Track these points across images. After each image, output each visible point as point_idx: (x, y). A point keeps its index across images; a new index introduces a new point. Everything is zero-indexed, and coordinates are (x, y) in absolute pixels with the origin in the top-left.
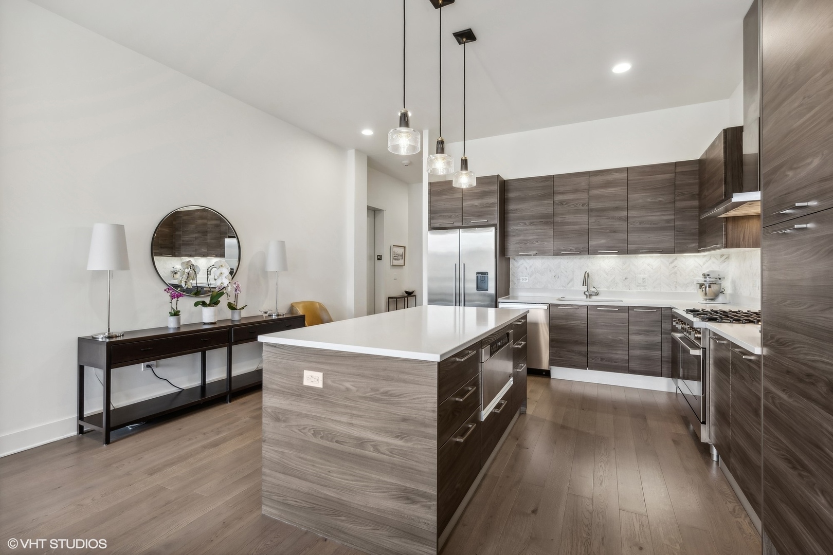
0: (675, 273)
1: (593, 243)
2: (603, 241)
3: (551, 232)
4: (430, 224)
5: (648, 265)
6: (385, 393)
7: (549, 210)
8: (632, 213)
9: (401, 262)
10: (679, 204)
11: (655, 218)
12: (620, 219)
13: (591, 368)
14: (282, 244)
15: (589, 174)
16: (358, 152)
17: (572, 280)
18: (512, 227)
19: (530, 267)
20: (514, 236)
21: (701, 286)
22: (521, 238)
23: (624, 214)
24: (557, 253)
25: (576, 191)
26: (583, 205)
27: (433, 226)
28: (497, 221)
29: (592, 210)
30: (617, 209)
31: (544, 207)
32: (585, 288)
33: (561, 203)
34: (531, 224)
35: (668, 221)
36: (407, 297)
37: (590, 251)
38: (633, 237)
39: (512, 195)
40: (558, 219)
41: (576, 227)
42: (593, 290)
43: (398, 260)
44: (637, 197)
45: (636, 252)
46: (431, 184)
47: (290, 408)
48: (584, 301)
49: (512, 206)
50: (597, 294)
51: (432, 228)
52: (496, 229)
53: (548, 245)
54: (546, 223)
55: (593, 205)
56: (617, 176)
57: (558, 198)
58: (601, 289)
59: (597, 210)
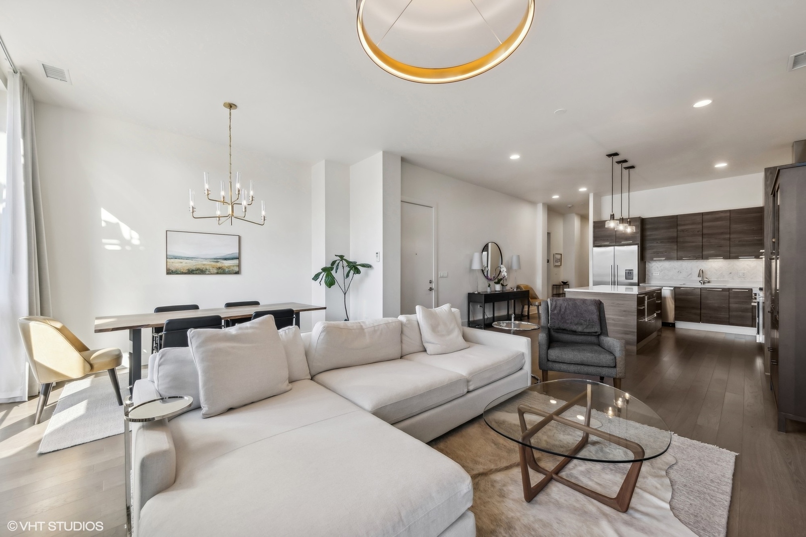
1: (705, 253)
2: (712, 252)
3: (675, 247)
4: (594, 243)
5: (747, 265)
7: (675, 234)
8: (732, 236)
9: (559, 264)
12: (725, 239)
13: (703, 322)
14: (519, 257)
15: (702, 214)
16: (544, 204)
17: (691, 274)
18: (648, 244)
19: (660, 266)
20: (649, 249)
22: (655, 250)
23: (728, 236)
24: (679, 258)
25: (693, 224)
26: (698, 232)
27: (596, 245)
28: (639, 242)
29: (705, 234)
30: (722, 233)
31: (672, 233)
32: (700, 279)
33: (683, 231)
34: (661, 242)
36: (563, 285)
37: (703, 257)
38: (733, 250)
39: (648, 226)
40: (680, 240)
41: (694, 244)
42: (706, 280)
43: (558, 262)
44: (736, 227)
45: (737, 258)
46: (594, 222)
48: (699, 285)
49: (648, 233)
50: (709, 282)
51: (595, 246)
52: (638, 246)
53: (674, 254)
54: (673, 242)
55: (705, 231)
56: (723, 215)
57: (680, 228)
58: (712, 279)
59: (708, 234)
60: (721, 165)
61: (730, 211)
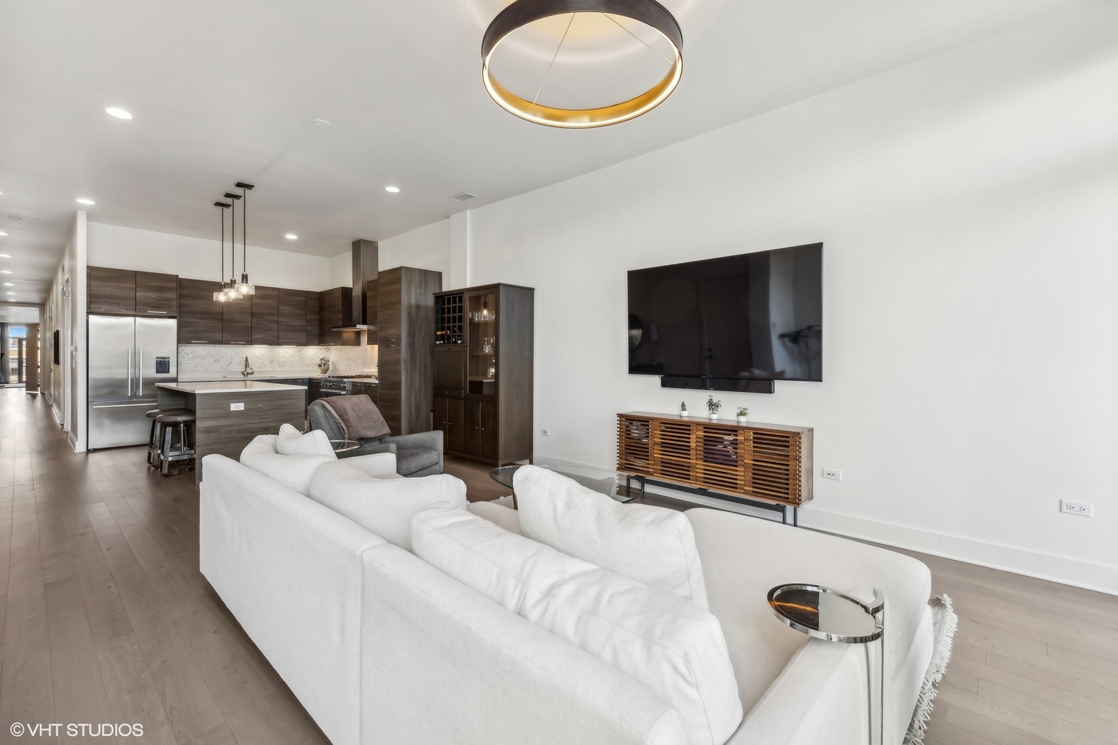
0: (302, 358)
1: (253, 337)
2: (262, 336)
3: (219, 326)
4: (89, 307)
5: (286, 353)
6: (281, 405)
8: (281, 319)
10: (308, 317)
11: (295, 323)
12: (273, 322)
17: (231, 363)
18: (184, 320)
19: (192, 353)
20: (185, 327)
21: (320, 366)
22: (193, 328)
23: (276, 318)
24: (225, 343)
26: (247, 309)
27: (92, 310)
28: (179, 315)
30: (271, 315)
31: (215, 306)
32: (243, 369)
33: (229, 305)
35: (302, 326)
37: (251, 342)
39: (182, 291)
41: (241, 324)
42: (250, 370)
44: (285, 309)
45: (279, 344)
46: (89, 268)
47: (220, 424)
50: (252, 373)
51: (92, 312)
52: (178, 321)
53: (218, 336)
54: (215, 320)
55: (254, 310)
56: (271, 293)
58: (256, 370)
59: (257, 314)
60: (291, 237)
61: (278, 289)
